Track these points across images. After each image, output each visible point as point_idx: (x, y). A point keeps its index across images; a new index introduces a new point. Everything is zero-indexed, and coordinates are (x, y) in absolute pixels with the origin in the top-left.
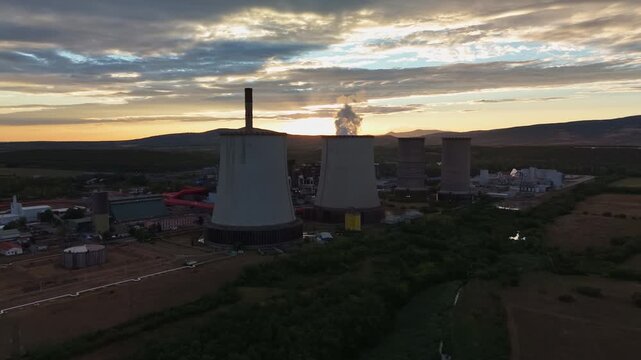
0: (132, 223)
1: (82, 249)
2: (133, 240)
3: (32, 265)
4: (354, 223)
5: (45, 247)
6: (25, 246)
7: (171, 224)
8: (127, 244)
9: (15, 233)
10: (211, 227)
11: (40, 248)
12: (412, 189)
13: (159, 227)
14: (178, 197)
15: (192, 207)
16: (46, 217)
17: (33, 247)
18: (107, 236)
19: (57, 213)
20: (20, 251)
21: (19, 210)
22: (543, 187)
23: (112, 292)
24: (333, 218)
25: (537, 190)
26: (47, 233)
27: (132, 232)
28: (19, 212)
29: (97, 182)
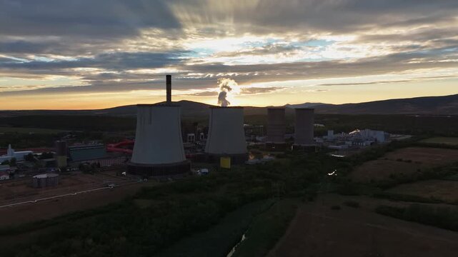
0: (83, 162)
1: (44, 176)
2: (80, 172)
3: (13, 185)
4: (226, 163)
5: (23, 176)
6: (11, 175)
7: (106, 163)
8: (76, 175)
9: (7, 167)
10: (129, 164)
11: (21, 176)
12: (276, 143)
13: (99, 164)
14: (117, 147)
15: (124, 152)
16: (29, 158)
17: (15, 176)
18: (64, 169)
19: (36, 156)
20: (8, 177)
21: (12, 153)
22: (369, 143)
23: (57, 200)
24: (213, 160)
25: (364, 144)
26: (27, 167)
27: (81, 167)
28: (12, 154)
29: (71, 137)
